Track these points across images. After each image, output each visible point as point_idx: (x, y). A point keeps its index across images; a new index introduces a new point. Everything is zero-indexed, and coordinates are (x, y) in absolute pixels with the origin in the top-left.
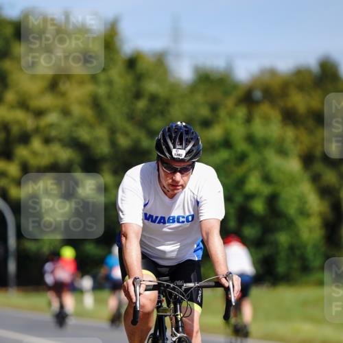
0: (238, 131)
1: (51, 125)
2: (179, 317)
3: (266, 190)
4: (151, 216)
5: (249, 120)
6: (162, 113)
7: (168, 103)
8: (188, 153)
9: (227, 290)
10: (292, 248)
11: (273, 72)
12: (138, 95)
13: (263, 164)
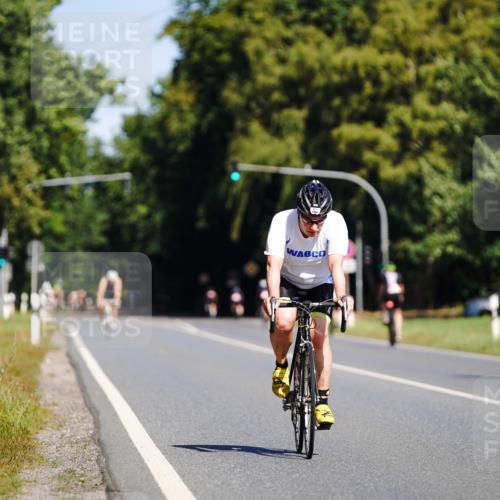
4: (292, 251)
8: (322, 210)
9: (343, 308)
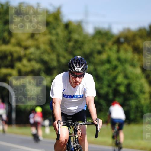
0: (113, 56)
1: (31, 53)
2: (76, 137)
3: (126, 82)
5: (118, 51)
6: (80, 48)
7: (83, 43)
10: (137, 107)
11: (129, 30)
12: (69, 40)
13: (124, 70)
